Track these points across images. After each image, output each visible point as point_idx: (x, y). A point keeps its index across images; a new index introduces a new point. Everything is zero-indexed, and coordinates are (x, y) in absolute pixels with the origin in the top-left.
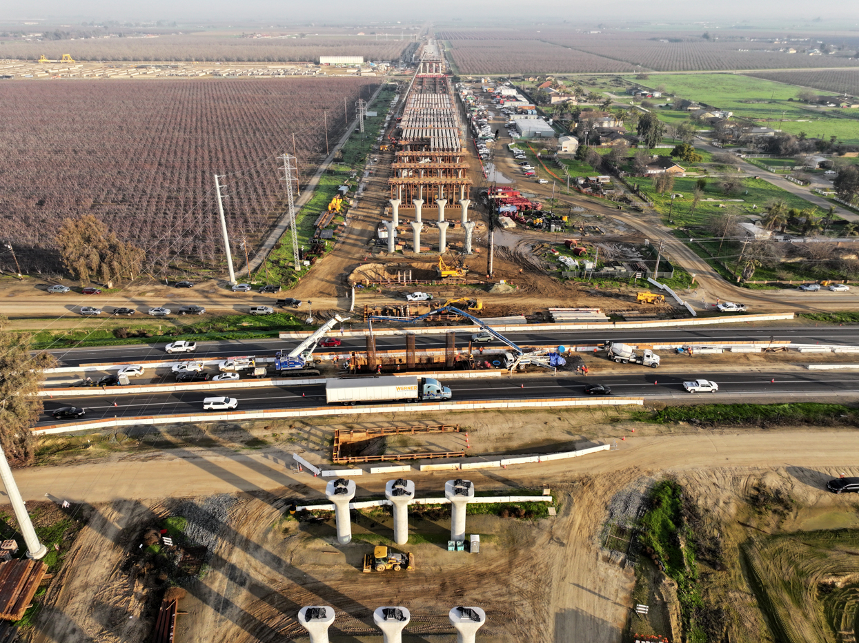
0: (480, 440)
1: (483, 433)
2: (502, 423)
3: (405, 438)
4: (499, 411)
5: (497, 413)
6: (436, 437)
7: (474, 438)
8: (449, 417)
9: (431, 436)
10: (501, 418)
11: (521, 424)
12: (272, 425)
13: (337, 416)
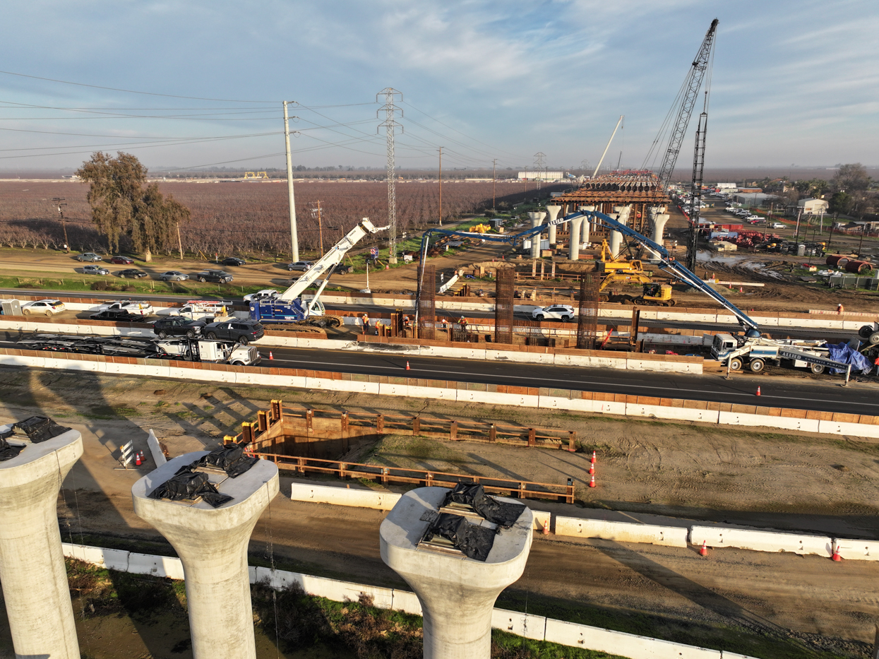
0: (631, 475)
1: (642, 462)
2: (700, 450)
3: (429, 444)
4: (693, 427)
5: (687, 431)
6: (509, 452)
7: (614, 470)
8: (558, 422)
9: (497, 449)
10: (697, 441)
11: (757, 459)
12: (173, 390)
13: (307, 391)
